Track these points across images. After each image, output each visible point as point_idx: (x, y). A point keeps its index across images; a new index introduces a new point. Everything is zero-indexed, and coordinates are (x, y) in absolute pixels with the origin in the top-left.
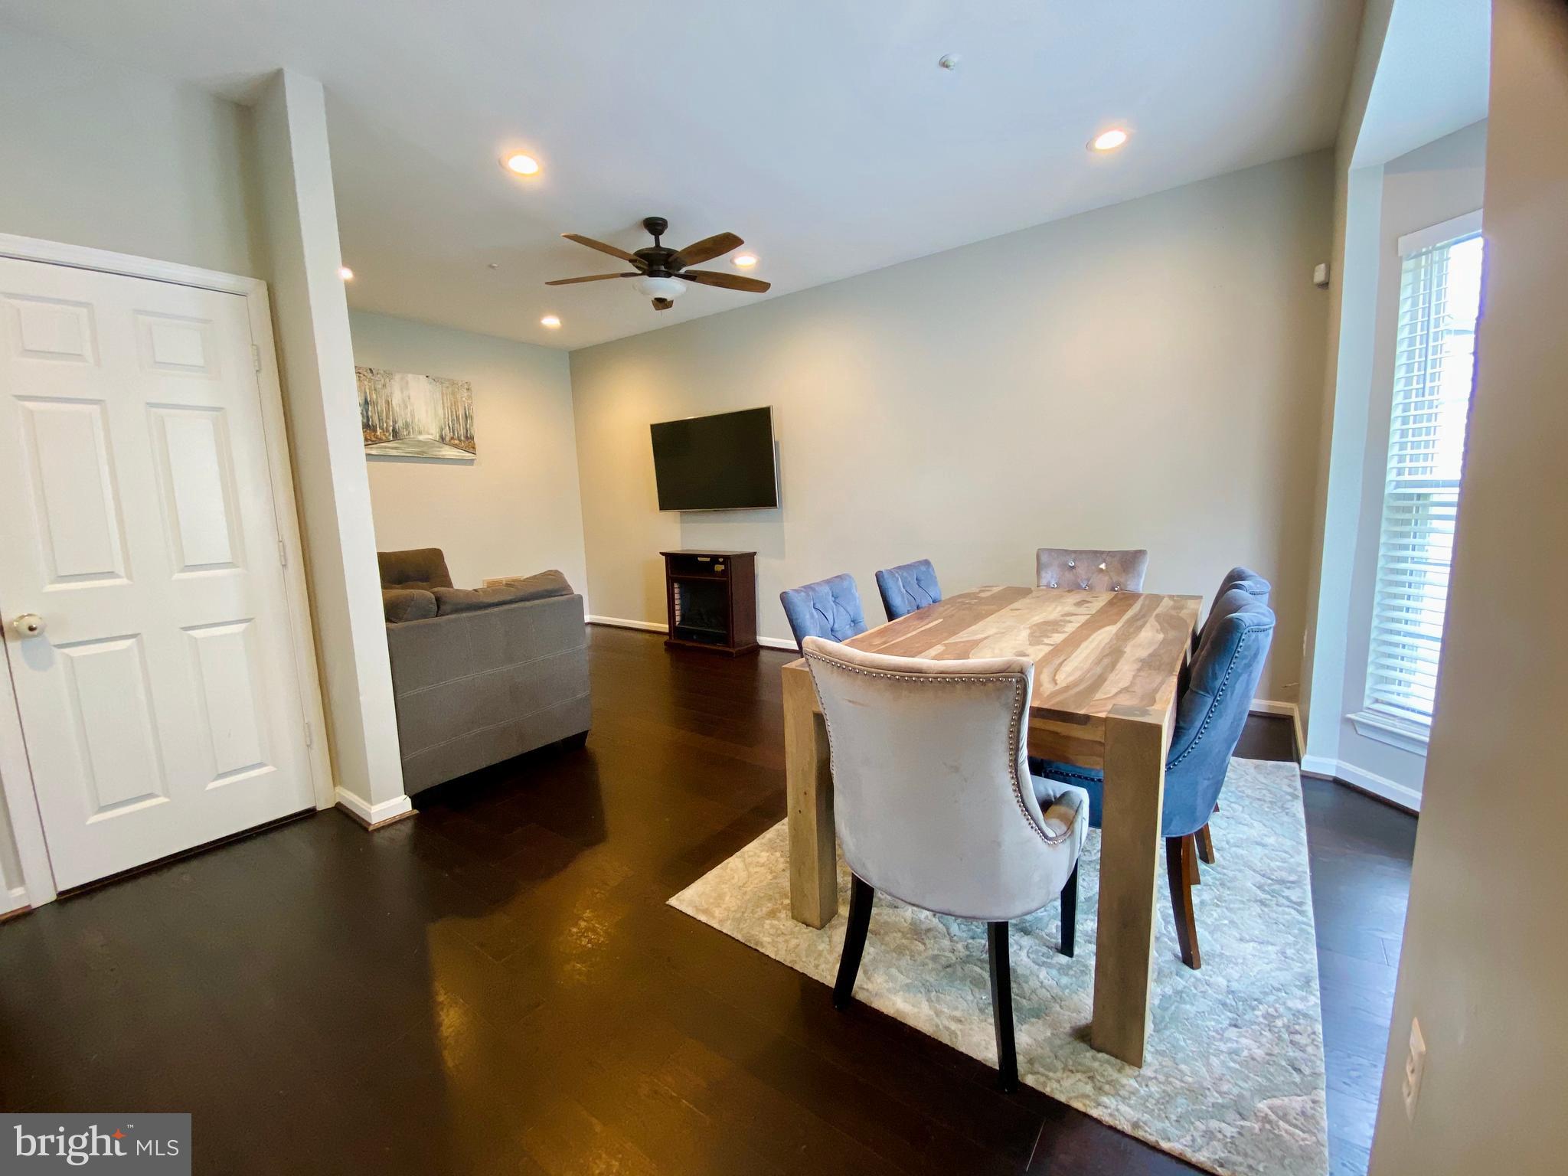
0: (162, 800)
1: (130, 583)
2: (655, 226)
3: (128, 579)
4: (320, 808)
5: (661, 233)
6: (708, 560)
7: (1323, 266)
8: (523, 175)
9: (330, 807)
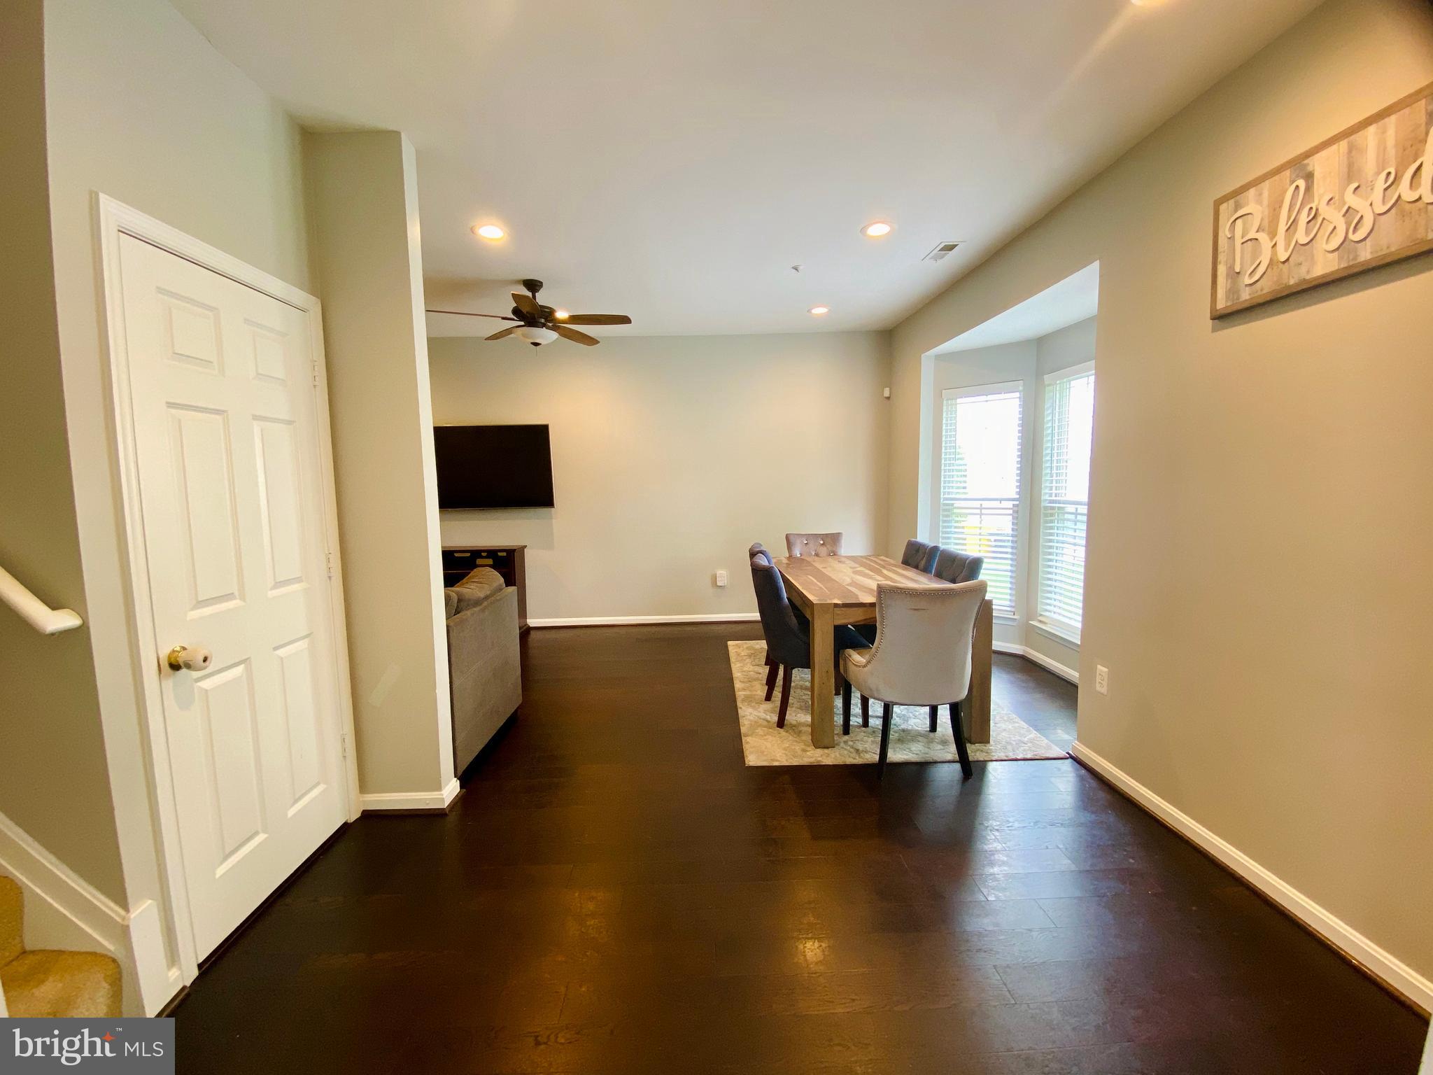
0: (261, 837)
1: (243, 604)
2: (533, 285)
3: (240, 599)
4: (352, 820)
5: (538, 291)
6: (468, 555)
7: (888, 389)
8: (492, 239)
9: (358, 816)
